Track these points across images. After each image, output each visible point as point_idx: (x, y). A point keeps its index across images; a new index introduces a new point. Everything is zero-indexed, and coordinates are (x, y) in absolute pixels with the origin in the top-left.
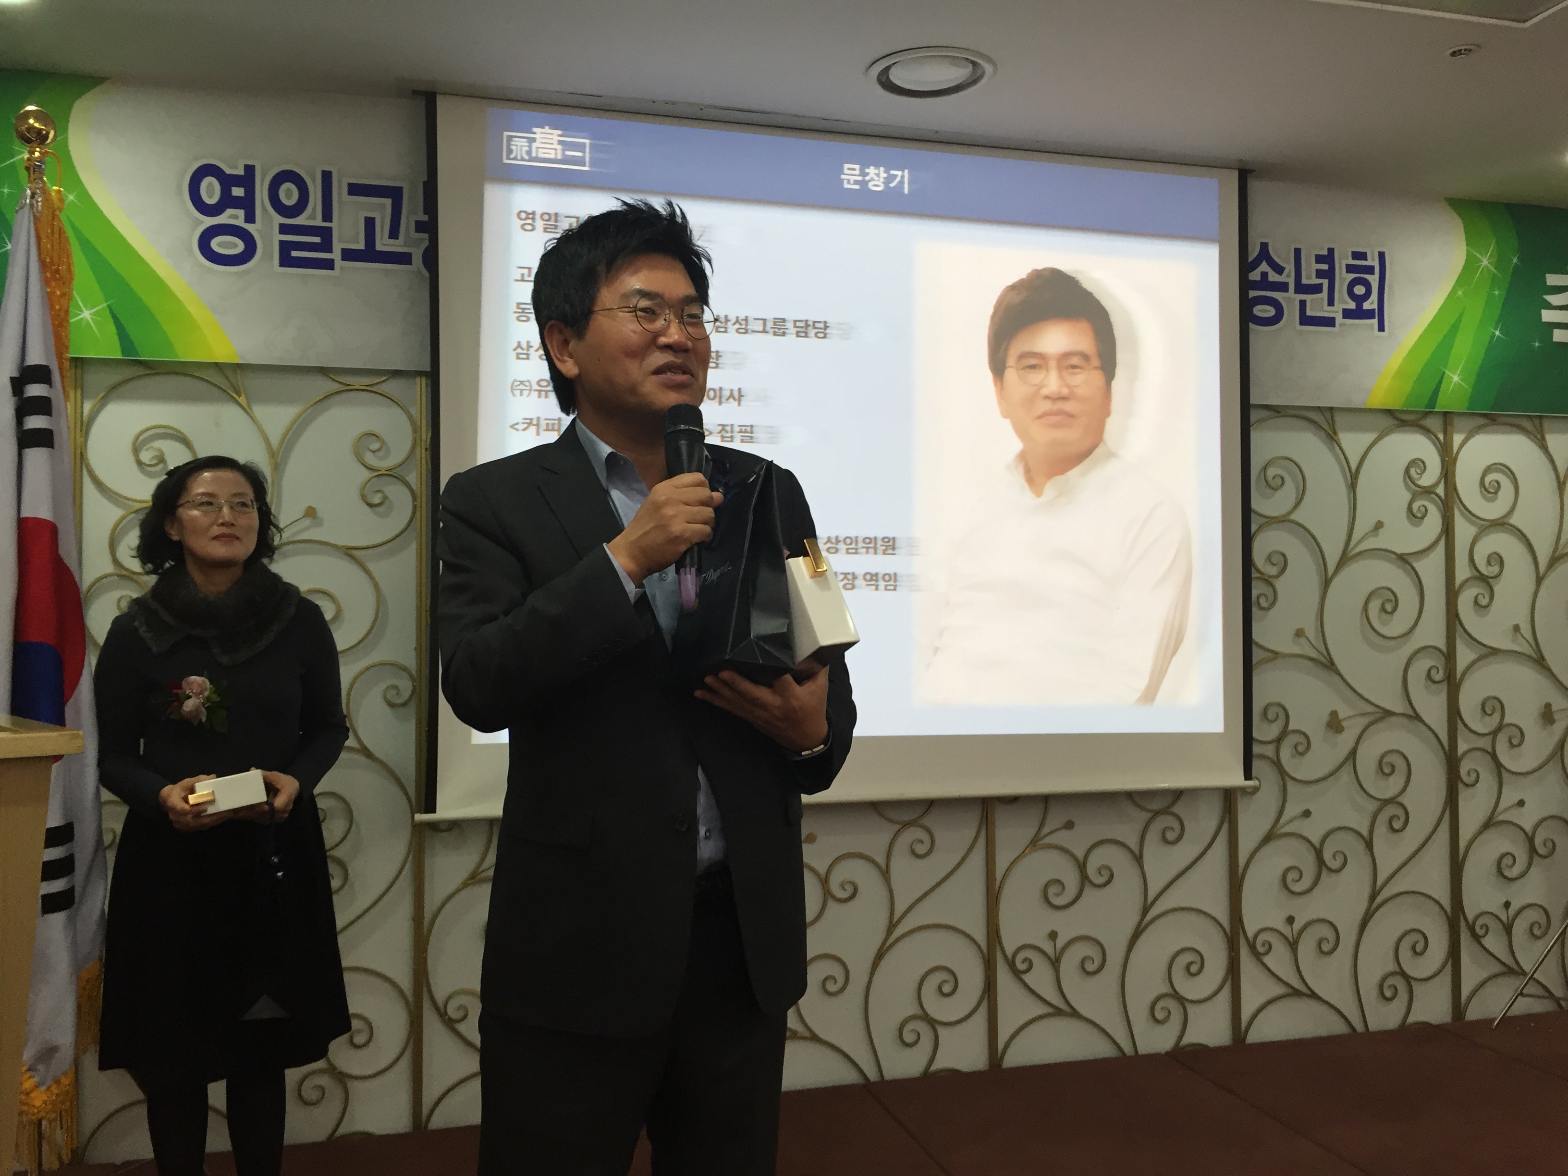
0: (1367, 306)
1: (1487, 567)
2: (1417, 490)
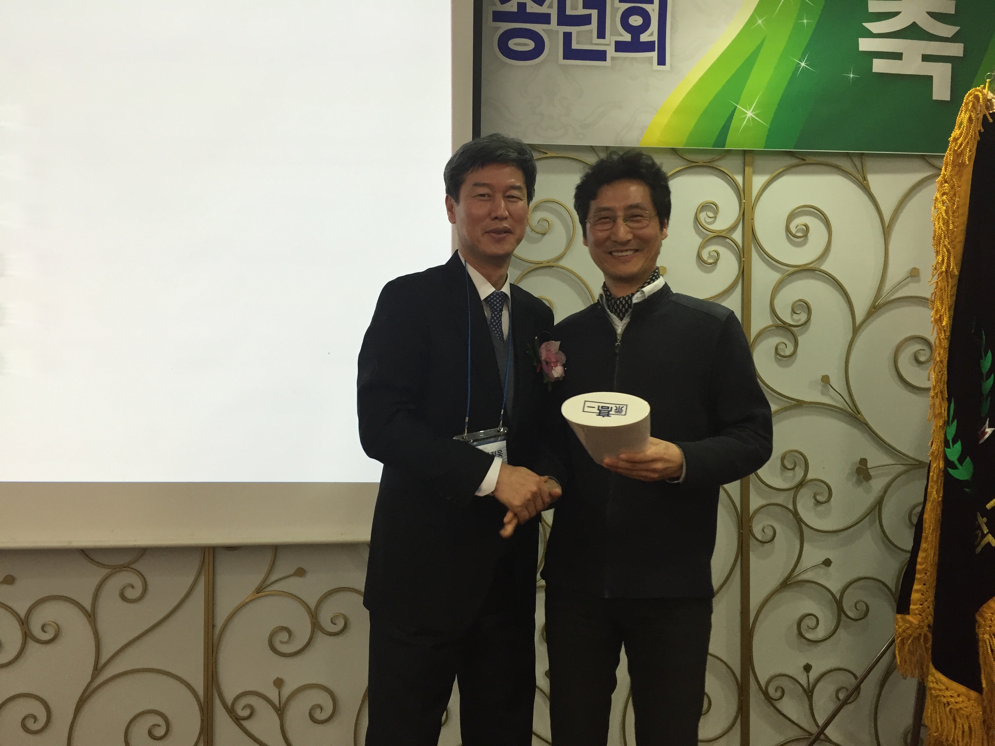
0: (644, 38)
1: (792, 315)
2: (708, 235)
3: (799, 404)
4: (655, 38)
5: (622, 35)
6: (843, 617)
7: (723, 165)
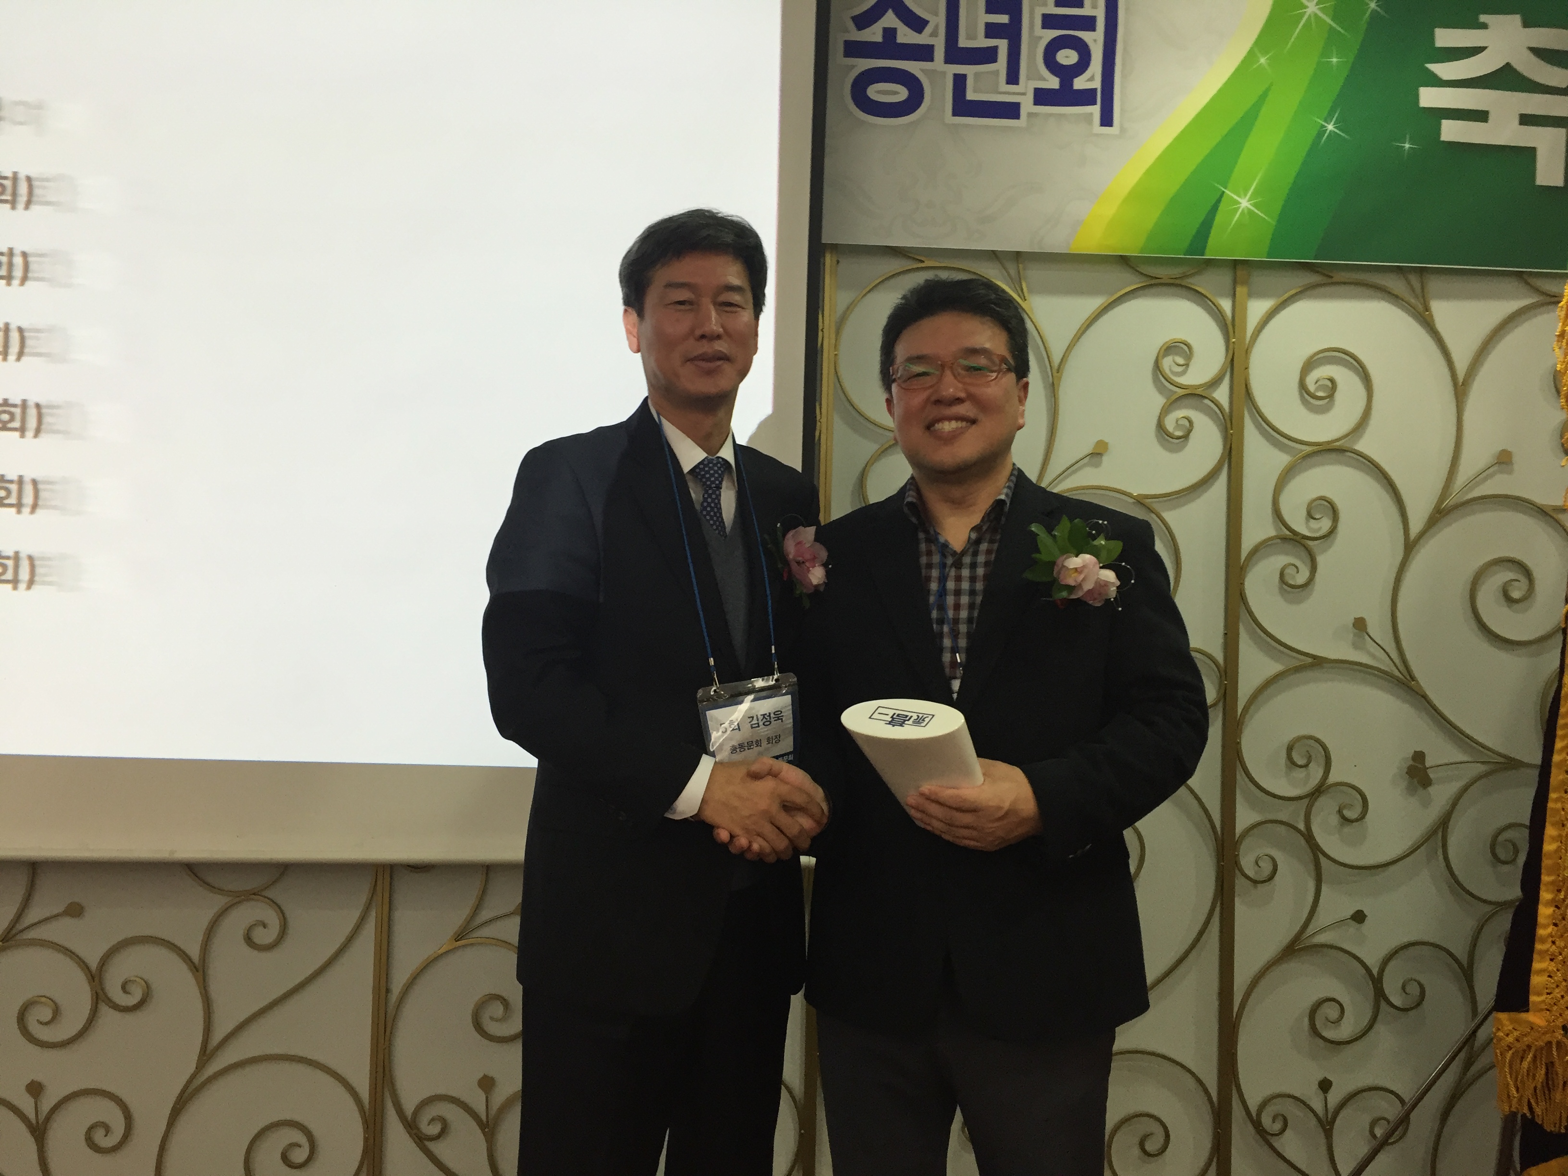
0: (1080, 83)
1: (1307, 521)
2: (1176, 392)
3: (1317, 662)
4: (1097, 84)
5: (1044, 79)
6: (1383, 1004)
7: (1201, 283)
